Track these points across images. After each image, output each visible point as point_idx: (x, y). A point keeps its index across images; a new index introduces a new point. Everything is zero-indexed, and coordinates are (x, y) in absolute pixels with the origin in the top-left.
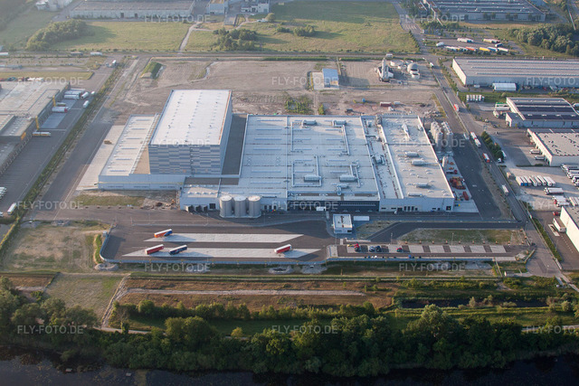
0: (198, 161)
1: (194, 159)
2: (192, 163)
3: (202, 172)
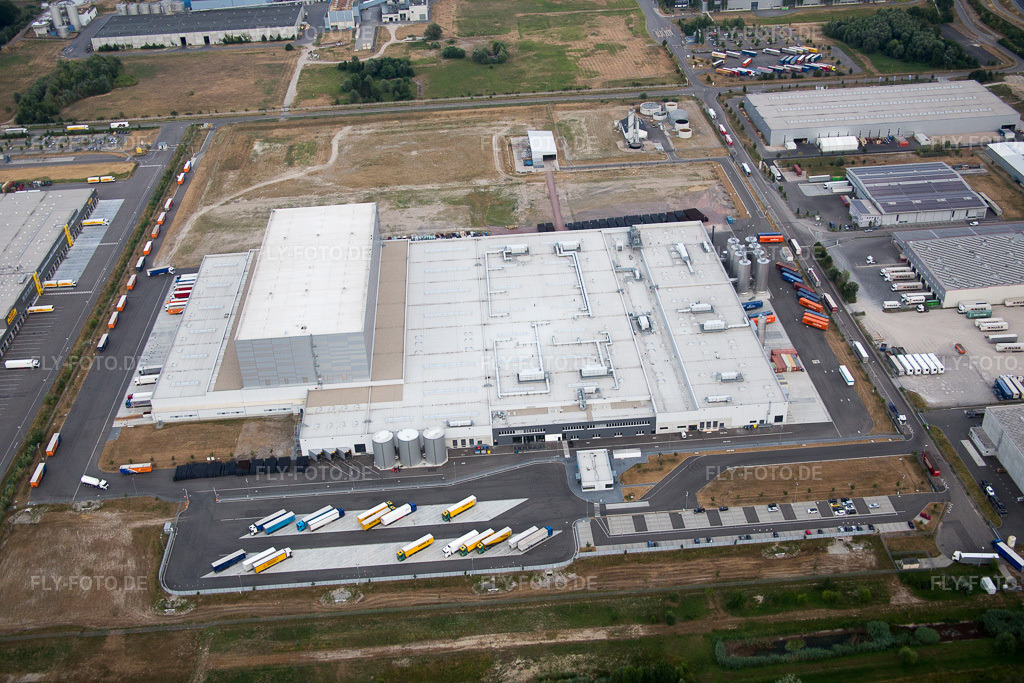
0: (327, 361)
1: (321, 358)
2: (317, 365)
3: (335, 379)
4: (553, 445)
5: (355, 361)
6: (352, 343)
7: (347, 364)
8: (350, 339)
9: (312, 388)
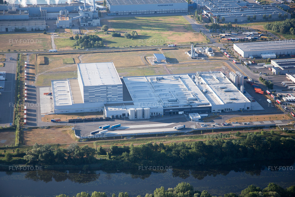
0: (111, 94)
1: (108, 93)
2: (107, 95)
3: (112, 100)
4: (181, 114)
5: (119, 94)
6: (118, 88)
7: (117, 95)
8: (118, 86)
9: (105, 103)
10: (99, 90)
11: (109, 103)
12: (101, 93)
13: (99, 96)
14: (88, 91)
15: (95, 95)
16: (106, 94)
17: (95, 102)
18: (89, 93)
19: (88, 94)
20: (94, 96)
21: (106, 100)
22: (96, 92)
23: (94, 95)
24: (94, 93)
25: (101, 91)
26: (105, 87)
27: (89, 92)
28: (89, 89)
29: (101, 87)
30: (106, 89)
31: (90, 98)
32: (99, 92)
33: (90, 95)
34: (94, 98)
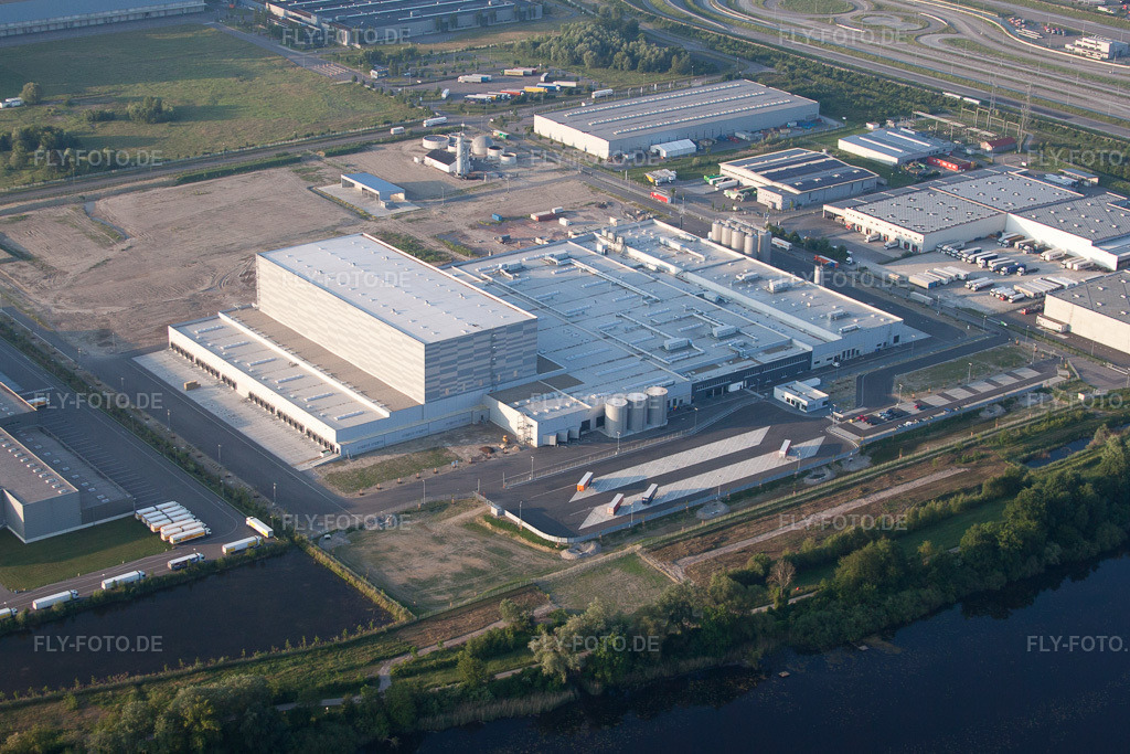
0: (503, 357)
1: (498, 354)
2: (493, 363)
3: (507, 378)
4: (736, 392)
5: (526, 353)
6: (526, 332)
7: (520, 358)
8: (525, 328)
9: (488, 390)
10: (471, 351)
11: (500, 388)
12: (477, 359)
13: (469, 371)
14: (438, 359)
15: (460, 368)
16: (488, 361)
17: (456, 395)
18: (442, 365)
19: (437, 370)
20: (455, 374)
21: (489, 379)
22: (460, 358)
23: (455, 369)
24: (454, 362)
25: (476, 352)
26: (488, 336)
27: (442, 360)
28: (443, 353)
29: (477, 339)
30: (488, 344)
31: (442, 382)
32: (470, 355)
33: (442, 372)
34: (454, 379)
